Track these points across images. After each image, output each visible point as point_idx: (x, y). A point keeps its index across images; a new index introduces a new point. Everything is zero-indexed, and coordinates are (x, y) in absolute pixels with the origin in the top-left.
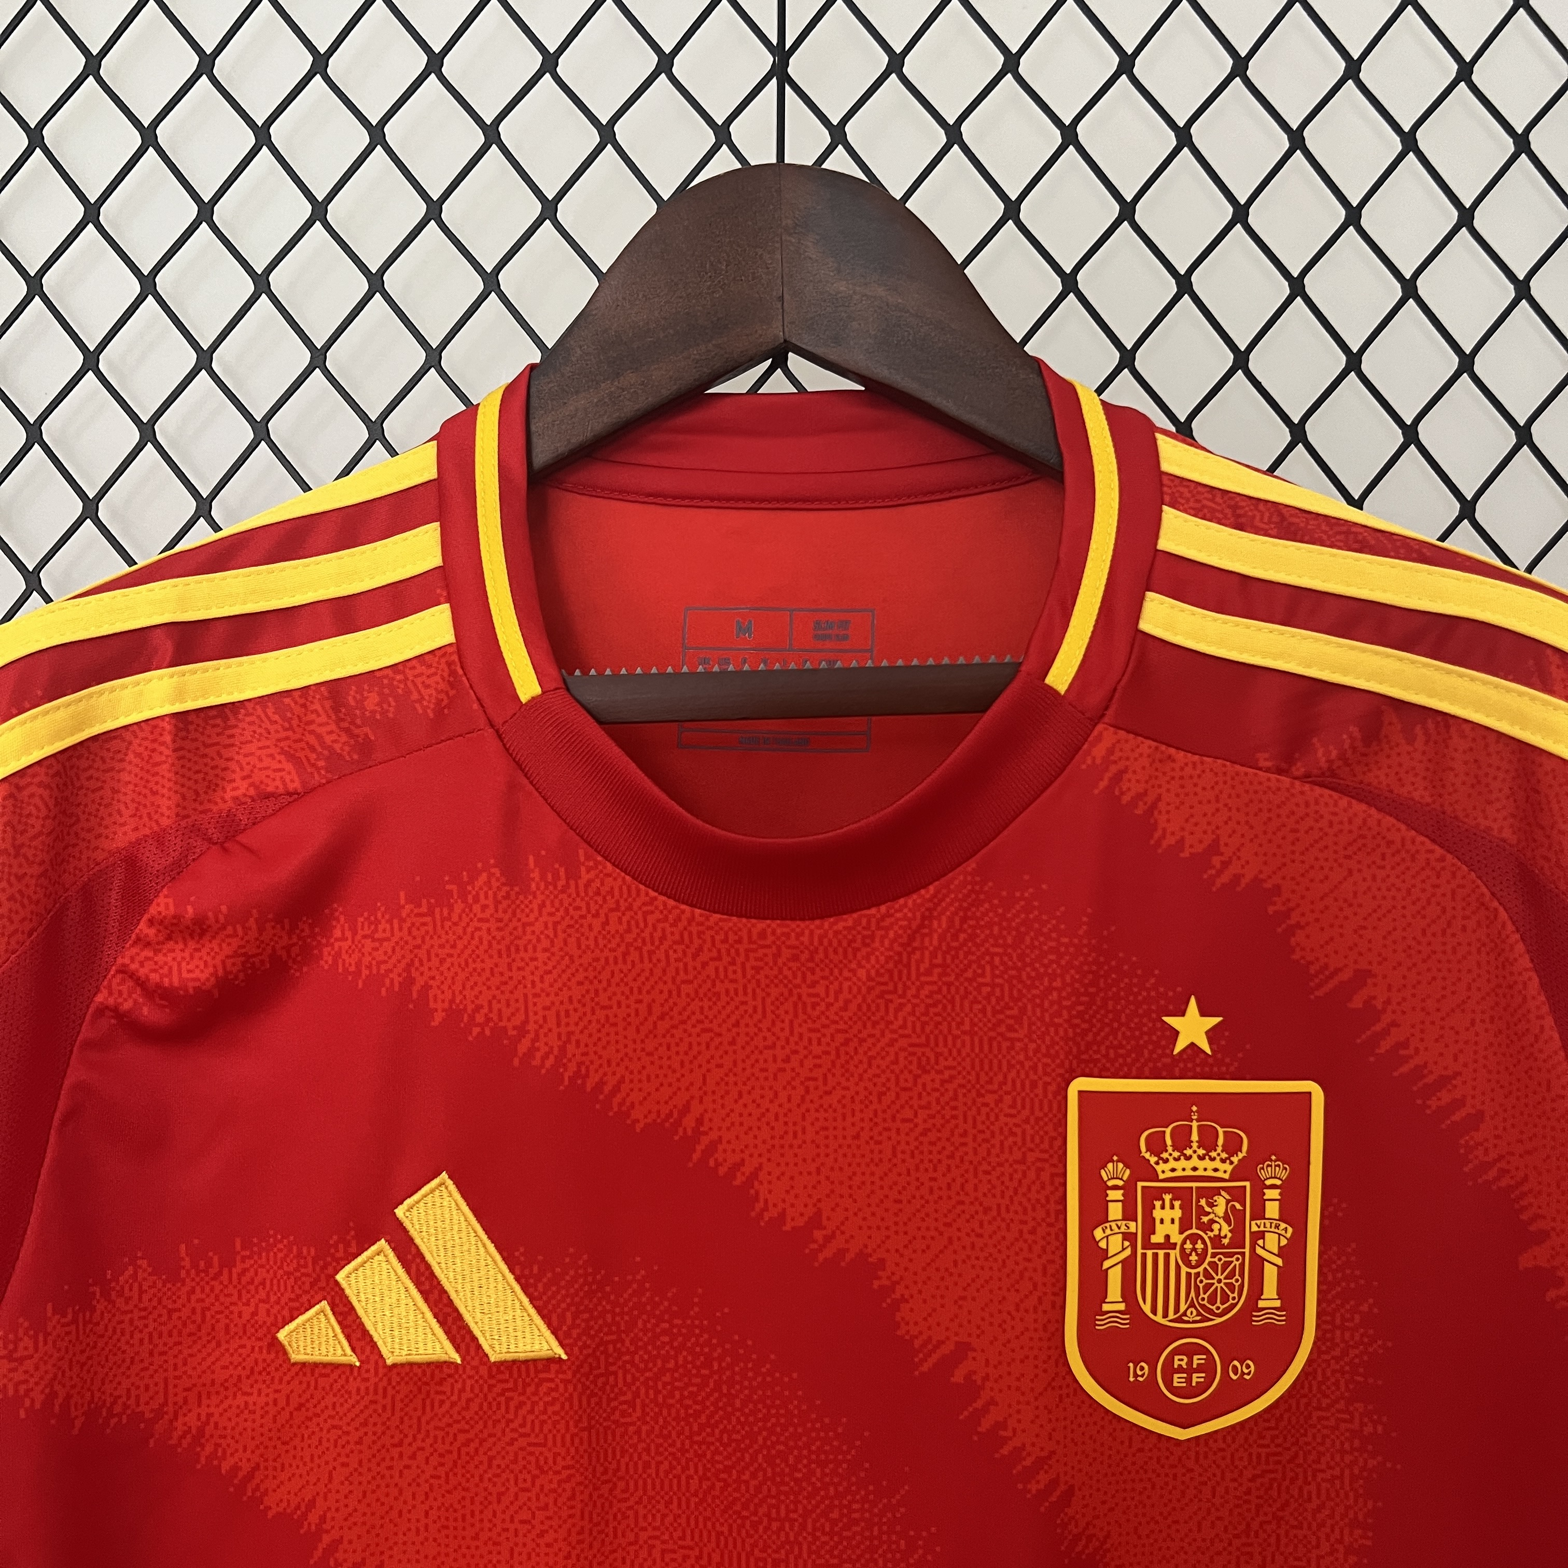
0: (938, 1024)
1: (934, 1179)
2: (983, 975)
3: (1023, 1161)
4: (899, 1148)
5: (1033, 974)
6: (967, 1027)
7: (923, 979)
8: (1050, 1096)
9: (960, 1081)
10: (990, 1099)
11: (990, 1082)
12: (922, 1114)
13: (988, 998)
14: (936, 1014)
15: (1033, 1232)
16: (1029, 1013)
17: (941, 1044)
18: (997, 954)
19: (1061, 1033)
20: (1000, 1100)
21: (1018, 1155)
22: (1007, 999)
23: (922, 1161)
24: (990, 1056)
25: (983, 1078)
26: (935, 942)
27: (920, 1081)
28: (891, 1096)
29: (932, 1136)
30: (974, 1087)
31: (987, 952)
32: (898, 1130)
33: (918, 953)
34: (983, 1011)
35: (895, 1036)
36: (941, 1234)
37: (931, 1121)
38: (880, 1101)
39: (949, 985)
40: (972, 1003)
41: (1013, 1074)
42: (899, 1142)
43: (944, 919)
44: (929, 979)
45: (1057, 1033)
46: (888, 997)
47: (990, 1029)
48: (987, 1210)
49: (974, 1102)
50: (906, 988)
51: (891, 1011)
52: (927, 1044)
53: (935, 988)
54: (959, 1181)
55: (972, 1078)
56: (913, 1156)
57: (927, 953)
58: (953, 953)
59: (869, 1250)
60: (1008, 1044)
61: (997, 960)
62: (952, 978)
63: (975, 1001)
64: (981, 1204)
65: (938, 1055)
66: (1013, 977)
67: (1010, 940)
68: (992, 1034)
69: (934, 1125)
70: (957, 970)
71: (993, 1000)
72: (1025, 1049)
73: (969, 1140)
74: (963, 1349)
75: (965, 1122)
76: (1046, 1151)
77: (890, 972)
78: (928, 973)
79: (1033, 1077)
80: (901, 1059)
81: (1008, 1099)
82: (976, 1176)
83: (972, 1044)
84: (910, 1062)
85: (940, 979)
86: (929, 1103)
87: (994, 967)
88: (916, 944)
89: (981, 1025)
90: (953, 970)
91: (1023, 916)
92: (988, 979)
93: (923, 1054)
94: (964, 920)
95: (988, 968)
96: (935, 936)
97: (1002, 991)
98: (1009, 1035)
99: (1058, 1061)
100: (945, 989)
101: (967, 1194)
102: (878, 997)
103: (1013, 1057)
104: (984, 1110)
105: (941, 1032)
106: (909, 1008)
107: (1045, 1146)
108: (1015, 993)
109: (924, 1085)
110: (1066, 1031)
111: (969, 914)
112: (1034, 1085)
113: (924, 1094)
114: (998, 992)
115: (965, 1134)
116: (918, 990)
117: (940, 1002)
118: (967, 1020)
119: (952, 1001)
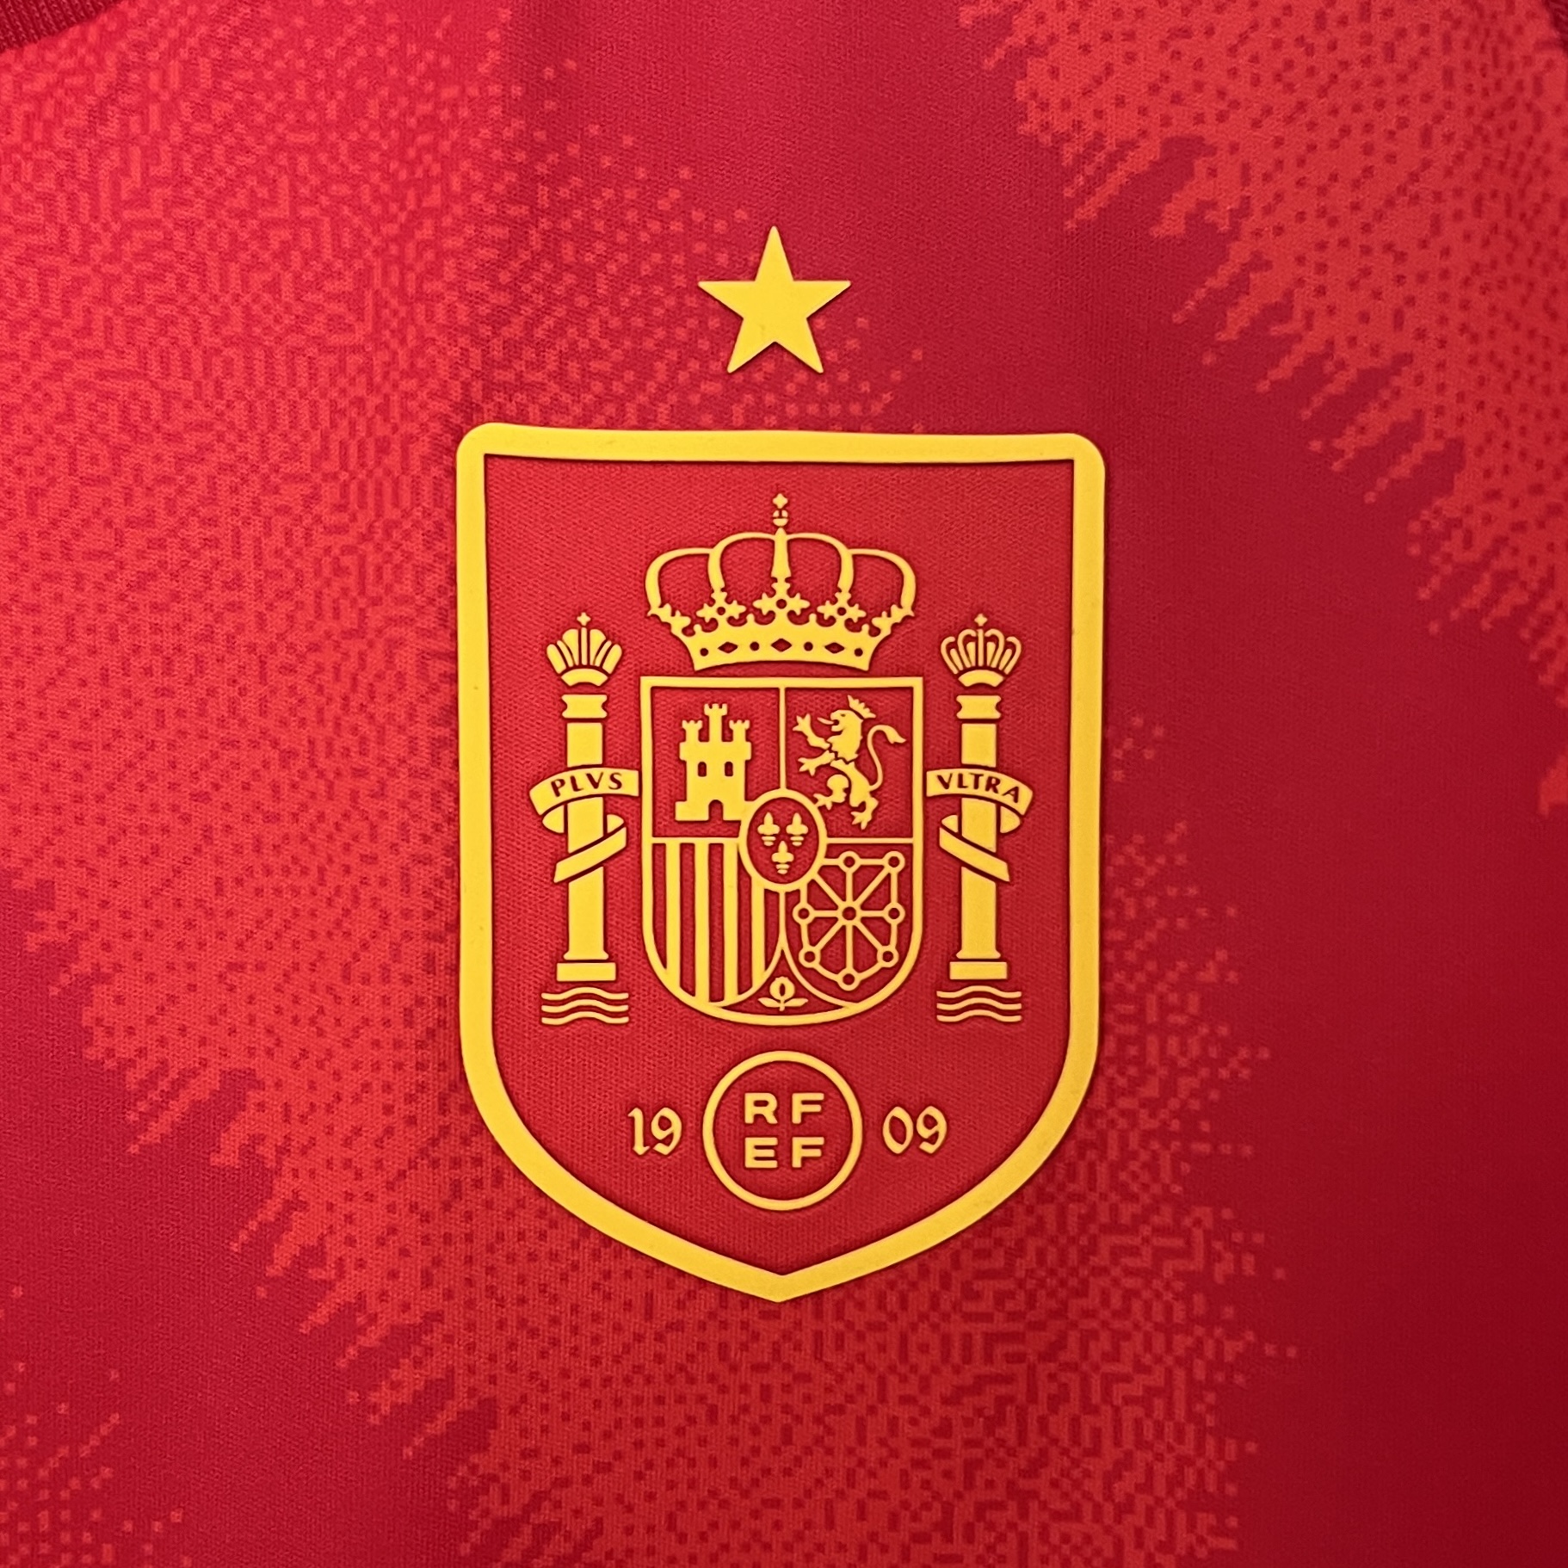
0: (166, 323)
1: (165, 692)
2: (273, 202)
3: (357, 633)
4: (80, 622)
5: (385, 188)
6: (236, 327)
7: (127, 215)
8: (416, 469)
9: (222, 455)
10: (292, 494)
11: (293, 455)
12: (136, 539)
13: (282, 254)
14: (163, 300)
15: (380, 793)
16: (377, 282)
17: (176, 368)
18: (305, 148)
19: (441, 315)
20: (314, 497)
21: (349, 620)
22: (327, 254)
23: (136, 650)
24: (293, 394)
25: (278, 446)
26: (155, 125)
27: (127, 460)
28: (58, 497)
29: (159, 590)
30: (255, 469)
31: (280, 146)
32: (79, 577)
33: (115, 154)
34: (273, 287)
35: (64, 354)
36: (186, 819)
37: (155, 556)
38: (33, 512)
39: (190, 227)
40: (247, 269)
41: (342, 432)
42: (80, 608)
43: (174, 66)
44: (141, 214)
45: (430, 317)
46: (44, 261)
47: (290, 330)
48: (288, 756)
49: (256, 503)
50: (89, 238)
51: (55, 296)
52: (142, 372)
53: (158, 235)
54: (226, 691)
55: (251, 448)
56: (113, 639)
57: (136, 152)
58: (198, 149)
59: (14, 863)
60: (332, 360)
61: (303, 161)
62: (199, 209)
63: (256, 264)
64: (275, 744)
65: (168, 398)
66: (342, 200)
67: (332, 111)
68: (294, 340)
69: (162, 564)
70: (209, 192)
71: (296, 258)
72: (366, 369)
73: (246, 595)
74: (238, 1085)
75: (237, 554)
76: (405, 600)
77: (48, 199)
78: (141, 199)
79: (382, 430)
80: (80, 408)
81: (330, 493)
82: (263, 678)
83: (249, 368)
84: (104, 417)
85: (167, 213)
86: (151, 512)
87: (296, 179)
88: (112, 130)
89: (269, 319)
90: (198, 193)
91: (361, 52)
92: (282, 210)
93: (134, 395)
94: (222, 69)
95: (284, 182)
96: (154, 109)
97: (316, 235)
98: (335, 340)
99: (433, 384)
100: (179, 235)
101: (243, 722)
102: (20, 261)
103: (343, 391)
104: (281, 522)
105: (175, 342)
106: (94, 288)
107: (407, 587)
108: (347, 242)
109: (138, 470)
110: (451, 310)
111: (236, 53)
112: (383, 448)
113: (138, 491)
114: (307, 241)
115: (236, 582)
116: (117, 241)
117: (168, 267)
118: (236, 311)
119: (200, 268)
